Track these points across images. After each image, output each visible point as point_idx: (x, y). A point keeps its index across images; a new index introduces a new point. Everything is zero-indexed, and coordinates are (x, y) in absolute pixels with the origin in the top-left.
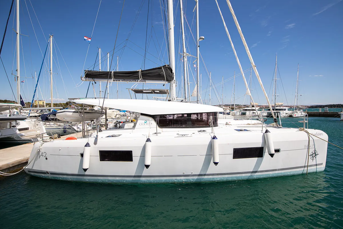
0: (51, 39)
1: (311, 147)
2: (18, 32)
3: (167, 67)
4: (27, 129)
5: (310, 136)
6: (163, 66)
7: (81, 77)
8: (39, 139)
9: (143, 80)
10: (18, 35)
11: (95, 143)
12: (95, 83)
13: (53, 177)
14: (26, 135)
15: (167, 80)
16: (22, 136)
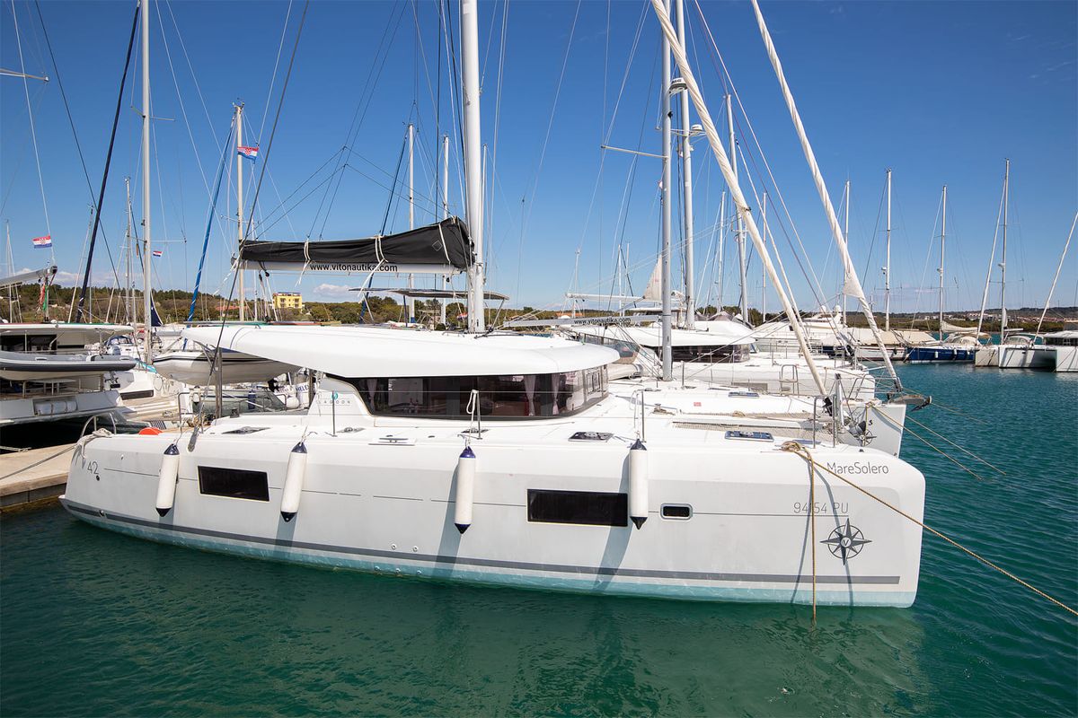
0: (239, 115)
1: (822, 513)
2: (146, 113)
3: (453, 225)
4: (148, 394)
5: (815, 473)
6: (442, 223)
7: (233, 259)
8: (168, 424)
9: (389, 265)
10: (147, 120)
11: (191, 447)
12: (268, 275)
13: (111, 525)
14: (140, 411)
15: (455, 265)
16: (128, 412)
